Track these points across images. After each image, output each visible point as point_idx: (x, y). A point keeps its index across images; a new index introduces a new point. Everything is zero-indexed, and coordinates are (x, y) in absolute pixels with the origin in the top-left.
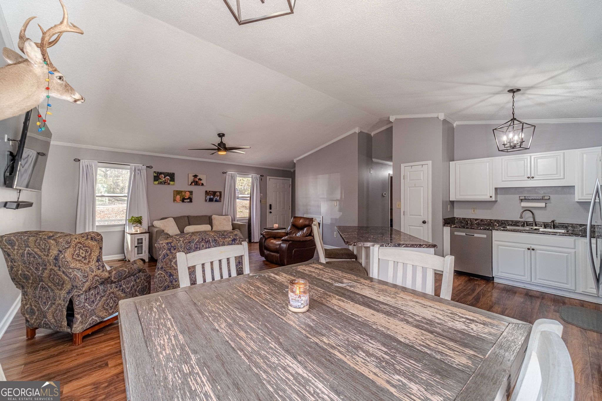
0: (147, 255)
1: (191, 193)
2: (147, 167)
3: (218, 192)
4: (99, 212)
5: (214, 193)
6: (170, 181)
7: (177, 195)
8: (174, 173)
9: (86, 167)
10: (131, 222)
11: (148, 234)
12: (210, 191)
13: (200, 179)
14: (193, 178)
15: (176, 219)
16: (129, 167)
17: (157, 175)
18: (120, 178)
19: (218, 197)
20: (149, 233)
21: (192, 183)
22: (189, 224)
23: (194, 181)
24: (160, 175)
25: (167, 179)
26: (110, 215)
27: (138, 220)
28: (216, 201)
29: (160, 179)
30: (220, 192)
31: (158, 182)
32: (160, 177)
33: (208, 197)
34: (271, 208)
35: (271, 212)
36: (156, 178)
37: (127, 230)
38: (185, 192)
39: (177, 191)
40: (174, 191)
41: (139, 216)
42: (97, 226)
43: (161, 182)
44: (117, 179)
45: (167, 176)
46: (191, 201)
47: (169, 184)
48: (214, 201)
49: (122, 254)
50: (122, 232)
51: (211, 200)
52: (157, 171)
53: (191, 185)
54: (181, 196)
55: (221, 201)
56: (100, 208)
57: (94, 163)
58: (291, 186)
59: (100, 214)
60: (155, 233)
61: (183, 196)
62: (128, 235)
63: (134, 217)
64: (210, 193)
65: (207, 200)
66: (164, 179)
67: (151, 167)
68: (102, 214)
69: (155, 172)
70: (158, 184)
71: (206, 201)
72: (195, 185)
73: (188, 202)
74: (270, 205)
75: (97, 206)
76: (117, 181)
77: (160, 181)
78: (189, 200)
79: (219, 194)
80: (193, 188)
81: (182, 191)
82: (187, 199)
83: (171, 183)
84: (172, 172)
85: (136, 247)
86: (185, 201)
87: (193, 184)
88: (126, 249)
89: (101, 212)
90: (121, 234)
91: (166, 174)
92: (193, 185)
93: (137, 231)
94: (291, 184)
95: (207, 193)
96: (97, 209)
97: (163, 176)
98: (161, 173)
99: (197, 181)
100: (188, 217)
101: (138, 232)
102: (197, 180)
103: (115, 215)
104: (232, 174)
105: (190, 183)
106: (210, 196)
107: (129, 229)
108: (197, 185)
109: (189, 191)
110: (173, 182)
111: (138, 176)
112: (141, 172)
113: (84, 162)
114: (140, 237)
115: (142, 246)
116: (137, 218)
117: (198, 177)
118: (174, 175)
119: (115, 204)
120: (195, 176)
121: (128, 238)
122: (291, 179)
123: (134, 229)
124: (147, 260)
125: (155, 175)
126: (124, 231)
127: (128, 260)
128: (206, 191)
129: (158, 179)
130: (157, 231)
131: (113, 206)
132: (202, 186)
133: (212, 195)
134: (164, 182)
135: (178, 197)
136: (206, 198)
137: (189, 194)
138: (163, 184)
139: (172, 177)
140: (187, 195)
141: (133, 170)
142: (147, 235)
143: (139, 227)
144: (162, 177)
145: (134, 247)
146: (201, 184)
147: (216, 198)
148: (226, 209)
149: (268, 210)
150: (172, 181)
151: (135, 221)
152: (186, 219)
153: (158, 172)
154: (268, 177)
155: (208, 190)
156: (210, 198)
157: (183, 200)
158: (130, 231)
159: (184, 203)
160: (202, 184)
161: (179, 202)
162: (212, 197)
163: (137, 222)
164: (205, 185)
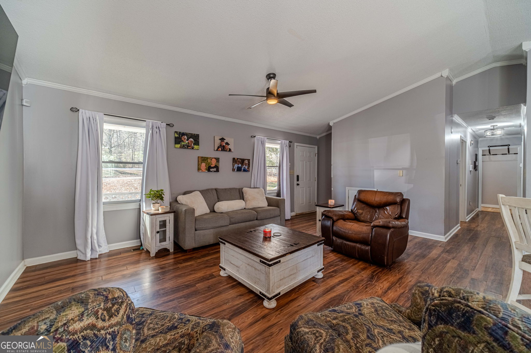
0: (171, 242)
1: (218, 160)
2: (167, 124)
3: (246, 159)
4: (105, 184)
5: (242, 161)
6: (194, 144)
7: (202, 163)
8: (198, 135)
9: (88, 119)
10: (150, 197)
11: (173, 214)
12: (238, 159)
13: (227, 144)
14: (219, 141)
15: (204, 193)
16: (144, 124)
17: (179, 136)
18: (122, 155)
19: (246, 166)
20: (174, 212)
21: (218, 148)
22: (219, 200)
23: (221, 145)
24: (182, 136)
25: (191, 141)
26: (115, 187)
27: (158, 195)
28: (245, 170)
29: (183, 141)
30: (249, 160)
31: (179, 145)
32: (183, 139)
33: (236, 166)
34: (298, 180)
35: (298, 185)
36: (178, 140)
37: (144, 208)
38: (211, 159)
39: (202, 157)
40: (198, 157)
41: (159, 189)
42: (104, 203)
43: (184, 146)
44: (120, 156)
45: (190, 138)
46: (217, 171)
47: (193, 148)
48: (242, 170)
49: (137, 239)
50: (137, 209)
51: (239, 169)
52: (178, 131)
53: (217, 150)
54: (206, 164)
55: (249, 171)
56: (107, 181)
57: (99, 116)
58: (317, 155)
59: (107, 186)
60: (183, 213)
61: (209, 163)
62: (145, 215)
63: (153, 191)
64: (238, 161)
65: (235, 169)
66: (187, 142)
67: (171, 125)
68: (108, 186)
69: (176, 132)
70: (180, 148)
71: (233, 170)
72: (221, 151)
73: (215, 171)
74: (298, 176)
75: (103, 179)
76: (121, 157)
77: (183, 143)
78: (215, 169)
79: (247, 162)
80: (220, 154)
81: (207, 158)
82: (213, 168)
83: (196, 147)
84: (196, 132)
85: (158, 232)
86: (211, 170)
87: (220, 149)
88: (143, 234)
89: (107, 185)
90: (136, 212)
91: (190, 136)
92: (219, 151)
93: (158, 210)
94: (316, 152)
95: (235, 161)
96: (103, 181)
97: (186, 137)
98: (183, 134)
99: (224, 146)
100: (216, 190)
101: (160, 211)
102: (224, 144)
103: (120, 187)
104: (262, 138)
105: (216, 149)
106: (238, 164)
107: (146, 207)
108: (224, 151)
109: (215, 158)
110: (198, 146)
111: (156, 136)
112: (160, 131)
113: (84, 114)
114: (162, 218)
115: (166, 230)
116: (157, 191)
117: (225, 141)
118: (199, 137)
119: (120, 177)
120: (222, 139)
121: (146, 219)
122: (316, 147)
123: (153, 207)
124: (172, 250)
125: (176, 135)
126: (140, 209)
127: (145, 250)
128: (234, 159)
129: (180, 142)
130: (185, 211)
131: (118, 179)
132: (229, 152)
133: (241, 164)
134: (187, 146)
135: (203, 165)
136: (233, 167)
137: (215, 162)
138: (185, 148)
139: (196, 138)
140: (214, 163)
141: (150, 127)
142: (172, 216)
143: (160, 204)
144: (185, 139)
145: (155, 232)
146: (228, 150)
147: (244, 167)
148: (254, 180)
149: (296, 182)
150: (196, 145)
151: (155, 197)
152: (214, 192)
153: (180, 132)
154: (295, 143)
155: (236, 157)
156: (238, 167)
157: (209, 169)
158: (148, 209)
159: (210, 173)
160: (230, 150)
161: (204, 171)
162: (240, 165)
163: (158, 197)
164: (232, 150)
